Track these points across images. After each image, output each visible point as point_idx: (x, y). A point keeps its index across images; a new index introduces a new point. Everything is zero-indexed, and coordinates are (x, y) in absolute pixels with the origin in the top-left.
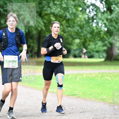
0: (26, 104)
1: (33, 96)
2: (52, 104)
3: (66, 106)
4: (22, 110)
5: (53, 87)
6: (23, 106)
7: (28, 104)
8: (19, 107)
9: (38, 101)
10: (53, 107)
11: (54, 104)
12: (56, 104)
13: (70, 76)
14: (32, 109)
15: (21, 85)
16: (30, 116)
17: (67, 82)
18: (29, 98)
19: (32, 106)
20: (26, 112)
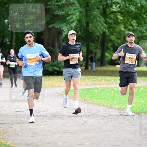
0: (87, 124)
1: (95, 114)
2: (119, 124)
3: (136, 126)
4: (81, 131)
5: (121, 102)
6: (83, 126)
7: (89, 123)
8: (78, 126)
9: (101, 120)
10: (120, 127)
11: (121, 123)
12: (125, 124)
13: (142, 88)
14: (94, 130)
15: (81, 100)
16: (92, 138)
17: (138, 96)
18: (91, 116)
19: (95, 125)
20: (87, 133)
